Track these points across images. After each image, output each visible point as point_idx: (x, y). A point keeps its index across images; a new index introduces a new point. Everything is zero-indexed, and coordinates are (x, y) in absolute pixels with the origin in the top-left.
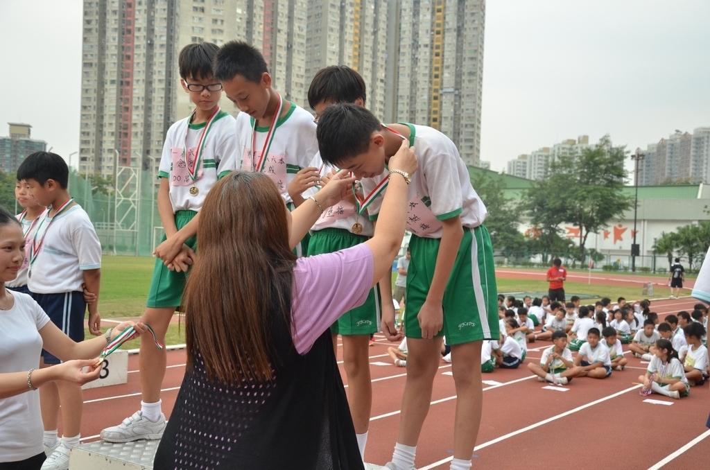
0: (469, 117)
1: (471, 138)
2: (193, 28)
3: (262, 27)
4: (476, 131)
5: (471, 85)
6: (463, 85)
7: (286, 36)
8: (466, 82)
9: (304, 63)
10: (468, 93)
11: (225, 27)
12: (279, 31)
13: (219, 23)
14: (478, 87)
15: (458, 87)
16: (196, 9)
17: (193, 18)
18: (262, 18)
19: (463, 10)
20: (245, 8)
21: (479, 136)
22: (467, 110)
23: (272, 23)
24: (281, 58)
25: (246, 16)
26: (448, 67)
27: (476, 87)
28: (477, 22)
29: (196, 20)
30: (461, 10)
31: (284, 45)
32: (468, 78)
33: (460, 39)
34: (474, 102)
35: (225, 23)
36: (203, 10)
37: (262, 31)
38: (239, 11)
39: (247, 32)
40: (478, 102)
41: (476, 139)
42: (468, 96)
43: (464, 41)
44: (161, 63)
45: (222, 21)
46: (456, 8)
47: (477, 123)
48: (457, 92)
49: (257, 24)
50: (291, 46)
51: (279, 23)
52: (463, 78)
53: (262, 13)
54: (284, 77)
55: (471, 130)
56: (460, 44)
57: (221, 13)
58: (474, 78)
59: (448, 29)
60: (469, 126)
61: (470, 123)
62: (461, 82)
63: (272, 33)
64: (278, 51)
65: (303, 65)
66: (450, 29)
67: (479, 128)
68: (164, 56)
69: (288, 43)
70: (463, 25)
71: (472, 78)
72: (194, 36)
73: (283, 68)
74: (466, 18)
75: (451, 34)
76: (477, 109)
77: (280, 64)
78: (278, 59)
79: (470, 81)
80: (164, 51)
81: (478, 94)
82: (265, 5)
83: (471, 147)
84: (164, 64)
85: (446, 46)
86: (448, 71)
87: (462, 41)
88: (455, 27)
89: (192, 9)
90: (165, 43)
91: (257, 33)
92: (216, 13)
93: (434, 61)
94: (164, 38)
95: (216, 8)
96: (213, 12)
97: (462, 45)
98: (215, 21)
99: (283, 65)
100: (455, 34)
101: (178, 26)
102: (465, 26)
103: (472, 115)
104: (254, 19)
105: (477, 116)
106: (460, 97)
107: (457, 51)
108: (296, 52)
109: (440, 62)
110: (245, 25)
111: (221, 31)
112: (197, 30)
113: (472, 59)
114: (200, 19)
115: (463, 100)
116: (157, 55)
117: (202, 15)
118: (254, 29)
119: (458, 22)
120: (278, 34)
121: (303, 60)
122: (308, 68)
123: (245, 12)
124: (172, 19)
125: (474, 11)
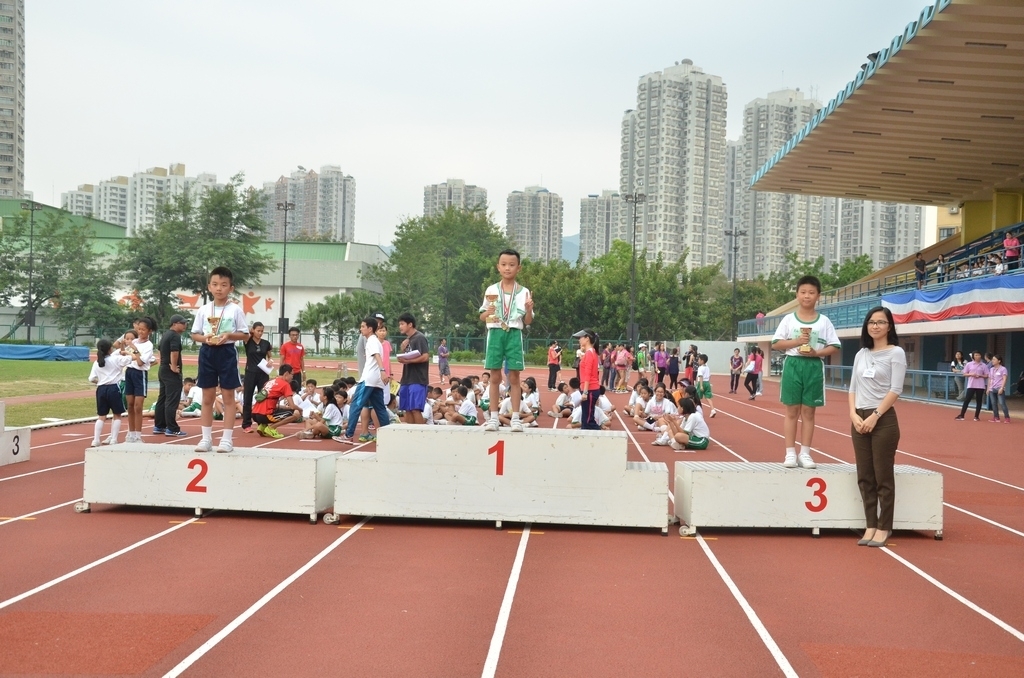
0: (4, 122)
4: (18, 144)
14: (19, 77)
21: (21, 152)
27: (15, 76)
40: (18, 99)
41: (18, 156)
47: (18, 133)
55: (10, 142)
58: (11, 61)
67: (21, 140)
76: (18, 111)
81: (18, 88)
83: (10, 169)
105: (18, 122)
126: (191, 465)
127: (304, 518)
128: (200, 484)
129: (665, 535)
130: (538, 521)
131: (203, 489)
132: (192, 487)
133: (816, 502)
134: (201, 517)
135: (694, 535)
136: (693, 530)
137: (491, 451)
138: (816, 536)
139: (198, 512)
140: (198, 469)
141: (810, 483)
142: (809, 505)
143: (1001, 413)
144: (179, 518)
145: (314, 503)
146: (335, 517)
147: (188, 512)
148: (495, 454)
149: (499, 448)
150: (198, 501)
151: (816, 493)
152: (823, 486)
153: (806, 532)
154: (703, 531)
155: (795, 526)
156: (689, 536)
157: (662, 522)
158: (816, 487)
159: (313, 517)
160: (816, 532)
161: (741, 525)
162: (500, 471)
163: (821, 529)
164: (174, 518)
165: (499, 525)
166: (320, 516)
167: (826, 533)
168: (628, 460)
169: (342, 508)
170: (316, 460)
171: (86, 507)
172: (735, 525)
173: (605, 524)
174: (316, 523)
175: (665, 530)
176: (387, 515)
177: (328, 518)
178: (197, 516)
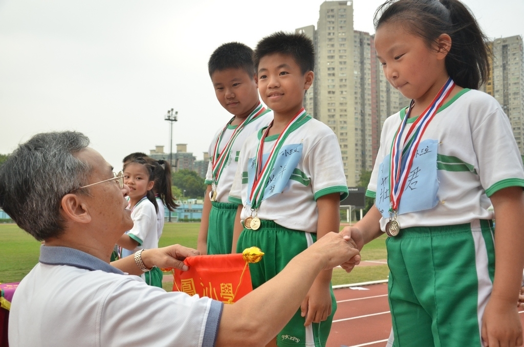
1: (519, 136)
2: (328, 86)
3: (370, 80)
5: (516, 102)
6: (510, 102)
7: (385, 84)
8: (512, 100)
9: (398, 99)
10: (514, 107)
11: (347, 83)
12: (381, 81)
13: (344, 81)
15: (506, 103)
16: (329, 75)
17: (328, 80)
18: (370, 75)
19: (507, 52)
20: (359, 70)
22: (514, 118)
23: (376, 77)
24: (383, 97)
25: (360, 75)
26: (498, 91)
28: (517, 59)
29: (330, 81)
30: (505, 52)
31: (385, 89)
32: (514, 97)
33: (505, 72)
34: (519, 113)
35: (347, 81)
36: (334, 75)
37: (370, 82)
38: (356, 73)
39: (361, 84)
42: (514, 108)
43: (509, 72)
44: (311, 108)
45: (346, 80)
46: (501, 52)
48: (505, 107)
49: (367, 79)
50: (389, 90)
51: (380, 77)
52: (510, 97)
53: (370, 72)
54: (386, 109)
56: (505, 75)
57: (345, 75)
59: (496, 67)
60: (516, 129)
61: (517, 126)
62: (508, 100)
63: (377, 83)
64: (381, 94)
65: (397, 101)
66: (497, 66)
68: (312, 104)
69: (387, 88)
70: (507, 62)
71: (516, 96)
72: (329, 90)
73: (385, 104)
74: (509, 58)
75: (498, 69)
77: (383, 101)
78: (381, 99)
79: (515, 99)
80: (312, 101)
82: (371, 67)
84: (313, 109)
85: (495, 77)
86: (498, 93)
87: (507, 73)
88: (501, 64)
89: (327, 75)
90: (312, 97)
91: (367, 84)
92: (342, 75)
93: (487, 88)
94: (312, 94)
95: (342, 72)
96: (340, 75)
97: (507, 75)
98: (341, 80)
99: (384, 102)
100: (501, 69)
101: (320, 86)
102: (509, 63)
103: (518, 121)
104: (365, 76)
106: (508, 110)
107: (504, 80)
108: (392, 93)
109: (492, 88)
110: (359, 80)
111: (345, 86)
112: (330, 87)
113: (515, 83)
114: (333, 80)
115: (510, 112)
116: (308, 105)
117: (333, 78)
118: (365, 82)
119: (503, 61)
120: (381, 84)
121: (397, 98)
122: (401, 102)
123: (359, 73)
124: (316, 83)
125: (514, 52)
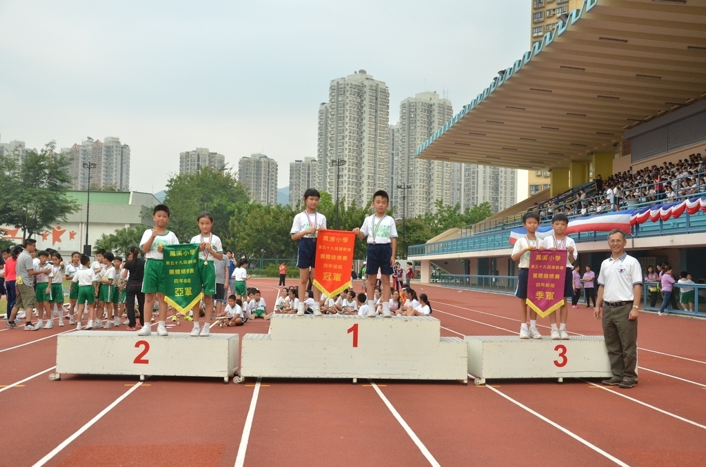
126: (137, 345)
127: (220, 380)
128: (144, 358)
129: (466, 384)
130: (382, 378)
131: (146, 362)
132: (138, 360)
133: (561, 360)
134: (144, 381)
135: (484, 384)
136: (483, 381)
137: (349, 331)
138: (561, 383)
139: (142, 378)
140: (142, 347)
141: (557, 349)
142: (556, 363)
143: (591, 304)
144: (131, 382)
145: (227, 370)
146: (241, 379)
147: (135, 378)
148: (352, 332)
149: (354, 329)
150: (142, 370)
151: (560, 355)
152: (565, 350)
153: (554, 381)
154: (489, 381)
155: (548, 377)
156: (481, 385)
157: (463, 376)
158: (561, 350)
159: (226, 379)
160: (561, 380)
161: (514, 377)
162: (355, 344)
163: (564, 379)
164: (128, 382)
165: (355, 381)
166: (231, 378)
167: (568, 381)
168: (441, 336)
169: (246, 372)
170: (228, 340)
171: (57, 376)
172: (510, 377)
173: (426, 378)
174: (227, 383)
175: (466, 382)
176: (278, 376)
177: (236, 380)
178: (141, 381)
